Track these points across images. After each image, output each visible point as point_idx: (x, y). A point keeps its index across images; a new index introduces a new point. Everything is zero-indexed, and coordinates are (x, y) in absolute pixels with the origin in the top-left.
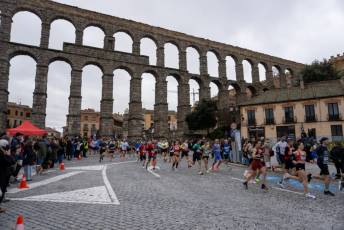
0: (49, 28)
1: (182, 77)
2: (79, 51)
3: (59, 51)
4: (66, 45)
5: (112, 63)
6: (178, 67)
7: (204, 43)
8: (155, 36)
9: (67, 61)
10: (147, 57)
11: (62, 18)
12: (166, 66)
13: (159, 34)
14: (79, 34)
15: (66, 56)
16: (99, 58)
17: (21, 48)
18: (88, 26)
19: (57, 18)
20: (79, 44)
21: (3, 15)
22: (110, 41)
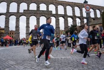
0: (19, 6)
1: (65, 17)
2: (28, 12)
3: (22, 13)
4: (24, 10)
5: (39, 14)
6: (64, 14)
7: (73, 4)
9: (25, 16)
10: (52, 11)
11: (23, 2)
12: (59, 14)
13: (55, 3)
14: (28, 6)
15: (24, 14)
16: (35, 13)
17: (12, 14)
18: (31, 3)
20: (28, 10)
21: (7, 5)
22: (38, 7)
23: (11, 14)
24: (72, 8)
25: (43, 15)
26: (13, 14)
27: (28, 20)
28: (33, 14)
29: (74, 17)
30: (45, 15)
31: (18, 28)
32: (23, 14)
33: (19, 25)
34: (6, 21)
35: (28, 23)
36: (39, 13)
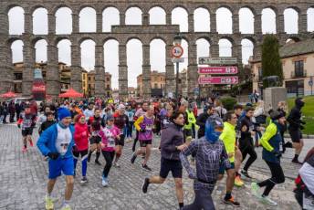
0: (101, 17)
1: (212, 39)
2: (122, 30)
3: (108, 33)
4: (113, 27)
5: (148, 35)
8: (185, 5)
9: (115, 39)
10: (178, 26)
11: (109, 6)
13: (188, 2)
14: (122, 17)
15: (114, 36)
16: (137, 33)
17: (85, 36)
18: (128, 8)
19: (106, 7)
20: (122, 25)
21: (73, 15)
22: (146, 17)
23: (82, 36)
24: (232, 12)
25: (158, 35)
26: (87, 36)
27: (122, 48)
28: (134, 35)
29: (235, 38)
30: (162, 36)
31: (101, 68)
32: (110, 35)
33: (103, 62)
34: (72, 54)
35: (123, 57)
36: (147, 31)
